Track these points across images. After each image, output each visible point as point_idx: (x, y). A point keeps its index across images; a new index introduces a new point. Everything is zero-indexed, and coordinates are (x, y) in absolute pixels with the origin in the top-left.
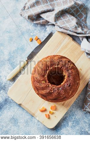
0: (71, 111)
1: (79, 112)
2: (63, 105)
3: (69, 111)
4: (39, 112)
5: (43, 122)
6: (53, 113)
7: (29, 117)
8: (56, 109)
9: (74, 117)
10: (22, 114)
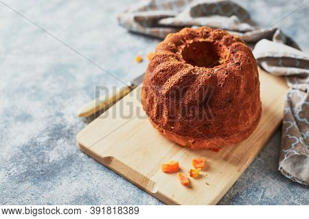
0: (249, 181)
1: (270, 183)
2: (226, 159)
3: (244, 182)
4: (161, 173)
5: (173, 196)
6: (200, 177)
7: (131, 193)
8: (207, 168)
9: (261, 195)
10: (111, 188)
